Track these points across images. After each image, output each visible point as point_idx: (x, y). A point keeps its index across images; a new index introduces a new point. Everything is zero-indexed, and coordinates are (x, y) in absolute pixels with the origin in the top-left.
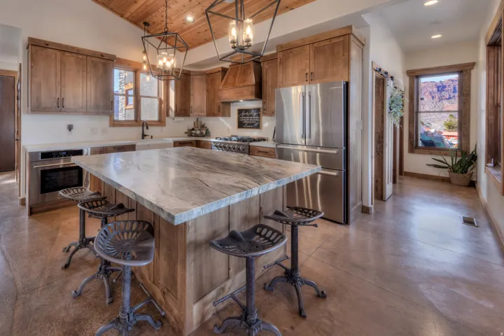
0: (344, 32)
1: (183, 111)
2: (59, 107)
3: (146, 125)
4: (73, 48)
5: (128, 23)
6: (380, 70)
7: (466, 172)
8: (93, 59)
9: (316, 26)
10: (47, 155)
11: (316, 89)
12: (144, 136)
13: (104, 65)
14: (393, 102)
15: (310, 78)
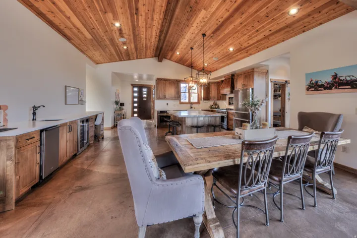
1: (207, 98)
2: (164, 98)
3: (192, 104)
4: (168, 79)
5: (186, 67)
6: (275, 81)
10: (161, 112)
12: (191, 108)
13: (178, 83)
15: (243, 86)
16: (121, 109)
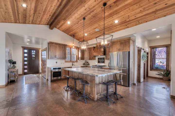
0: (128, 39)
1: (83, 58)
3: (73, 62)
4: (58, 43)
5: (69, 36)
6: (139, 48)
7: (168, 76)
8: (62, 46)
9: (120, 37)
11: (121, 53)
12: (73, 65)
13: (65, 47)
14: (143, 56)
15: (119, 50)
16: (14, 67)
